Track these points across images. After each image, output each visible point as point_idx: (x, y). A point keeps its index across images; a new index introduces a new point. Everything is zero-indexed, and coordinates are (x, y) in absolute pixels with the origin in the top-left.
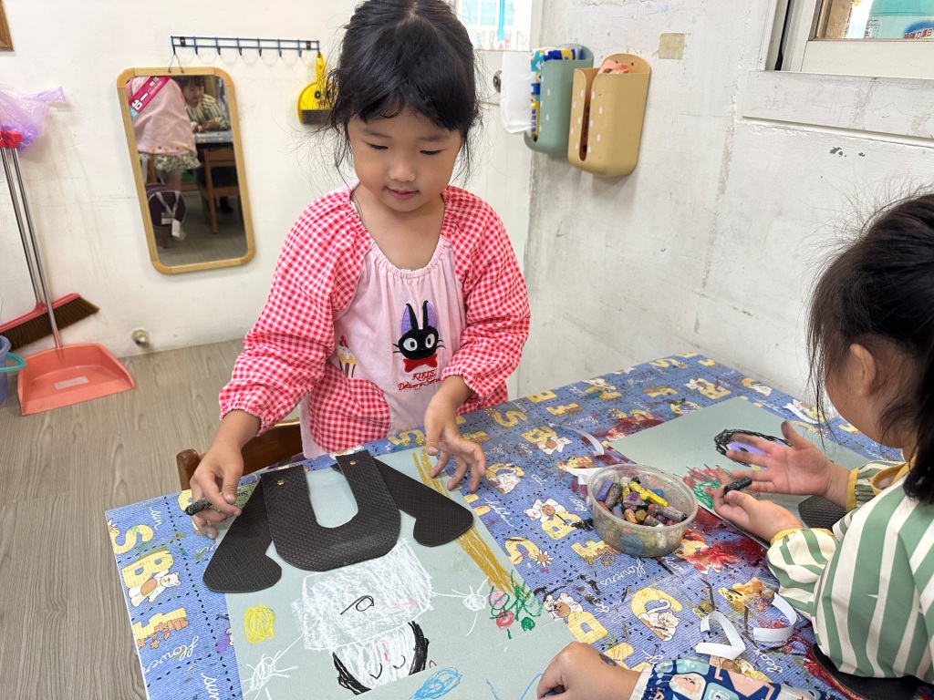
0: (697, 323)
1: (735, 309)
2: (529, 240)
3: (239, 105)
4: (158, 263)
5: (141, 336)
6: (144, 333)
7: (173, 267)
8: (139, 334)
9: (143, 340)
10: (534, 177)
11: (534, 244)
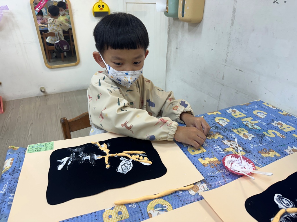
0: (223, 76)
1: (237, 69)
2: (168, 51)
3: (72, 10)
4: (47, 64)
5: (42, 89)
6: (43, 88)
7: (52, 66)
8: (42, 88)
9: (43, 90)
10: (169, 28)
11: (169, 52)
